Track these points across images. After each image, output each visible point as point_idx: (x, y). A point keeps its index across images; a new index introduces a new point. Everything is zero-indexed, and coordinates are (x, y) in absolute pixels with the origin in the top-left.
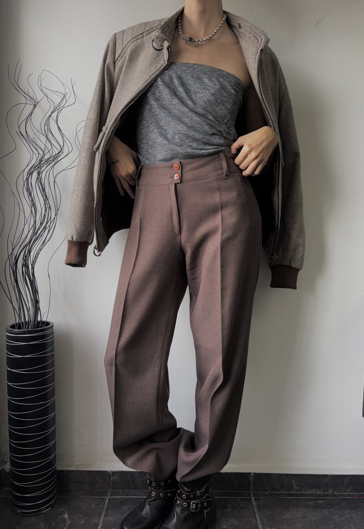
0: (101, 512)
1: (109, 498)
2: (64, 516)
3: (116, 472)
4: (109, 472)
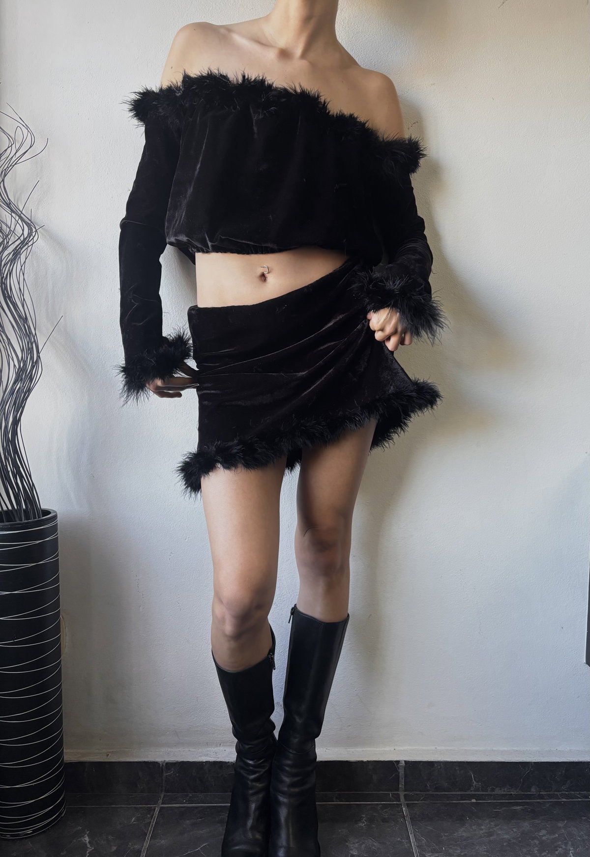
0: (146, 832)
1: (161, 809)
2: (82, 838)
3: (173, 763)
4: (161, 763)
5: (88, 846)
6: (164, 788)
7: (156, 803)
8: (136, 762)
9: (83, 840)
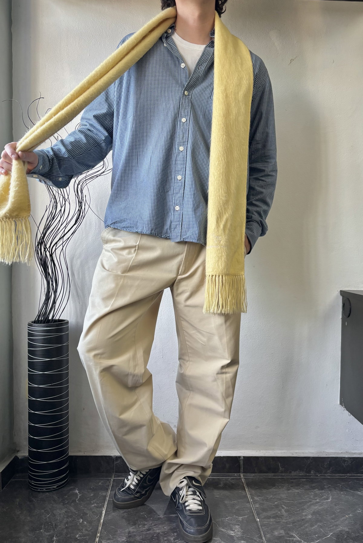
0: (108, 488)
1: (114, 479)
2: (75, 491)
4: (113, 457)
5: (78, 494)
6: (115, 470)
7: (111, 477)
8: (100, 456)
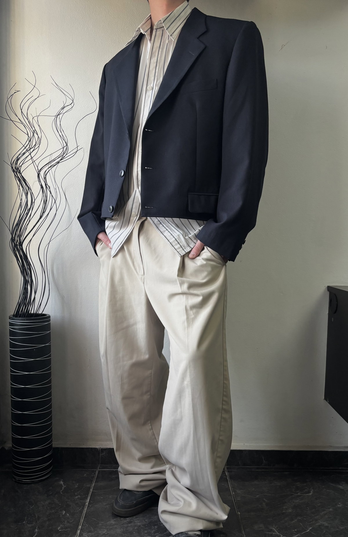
0: (92, 480)
1: (99, 471)
3: (105, 449)
4: (99, 449)
5: (63, 485)
6: (100, 462)
7: (96, 468)
8: (86, 448)
9: (60, 483)
